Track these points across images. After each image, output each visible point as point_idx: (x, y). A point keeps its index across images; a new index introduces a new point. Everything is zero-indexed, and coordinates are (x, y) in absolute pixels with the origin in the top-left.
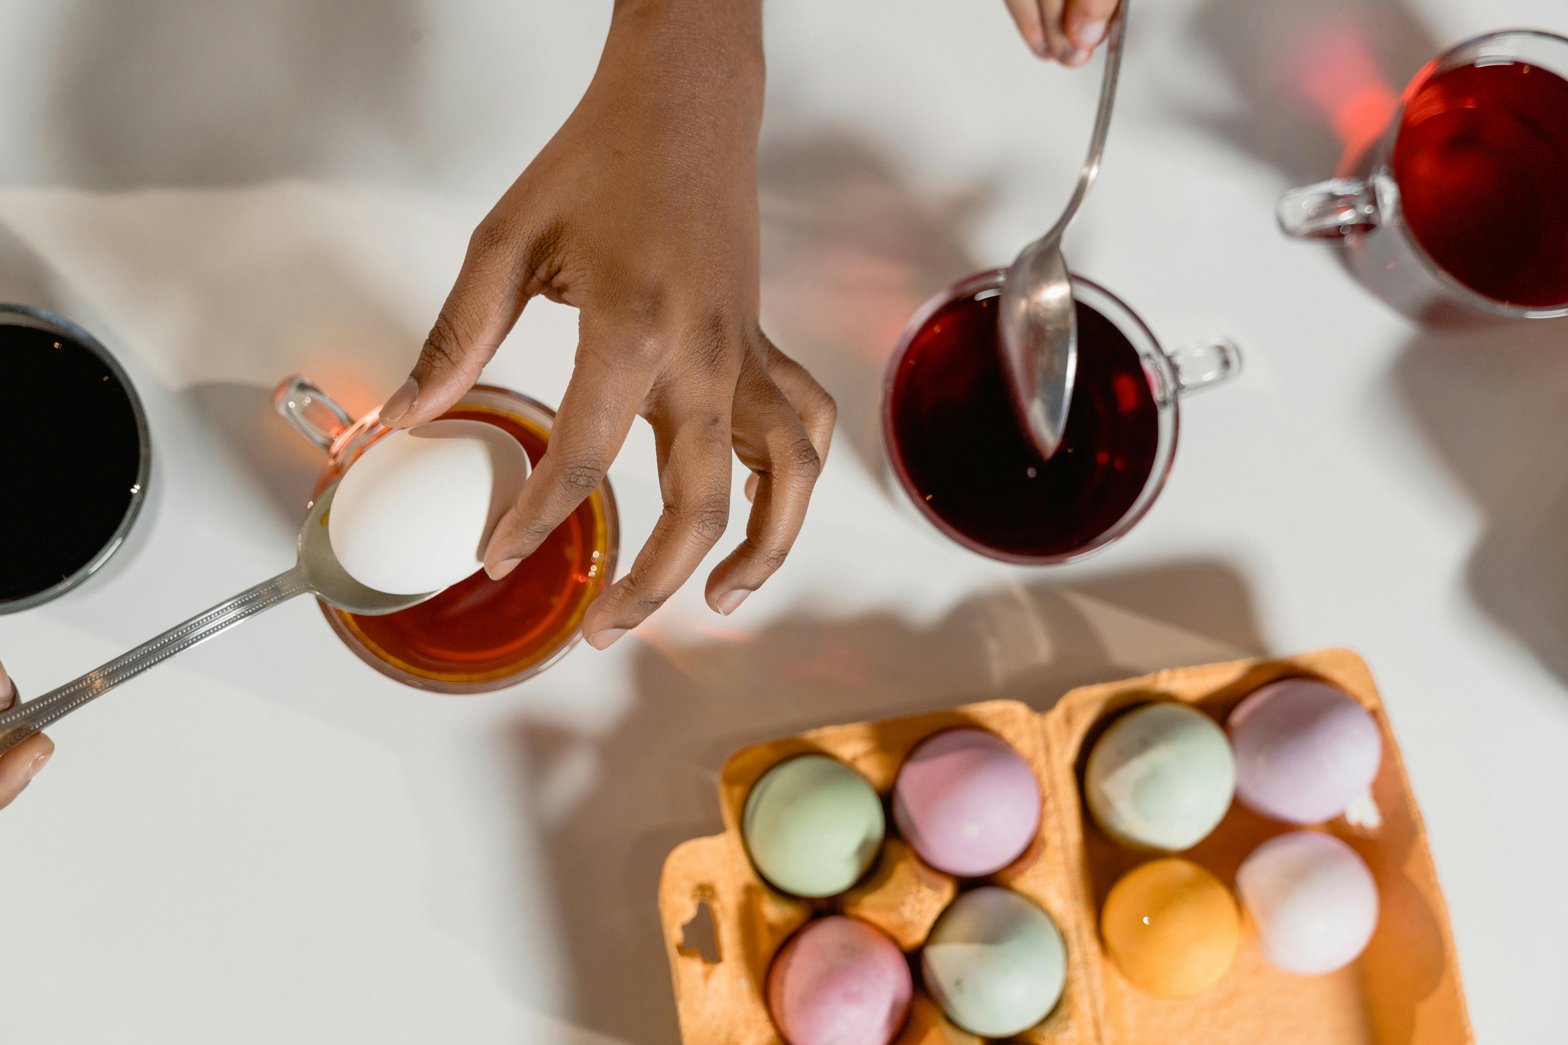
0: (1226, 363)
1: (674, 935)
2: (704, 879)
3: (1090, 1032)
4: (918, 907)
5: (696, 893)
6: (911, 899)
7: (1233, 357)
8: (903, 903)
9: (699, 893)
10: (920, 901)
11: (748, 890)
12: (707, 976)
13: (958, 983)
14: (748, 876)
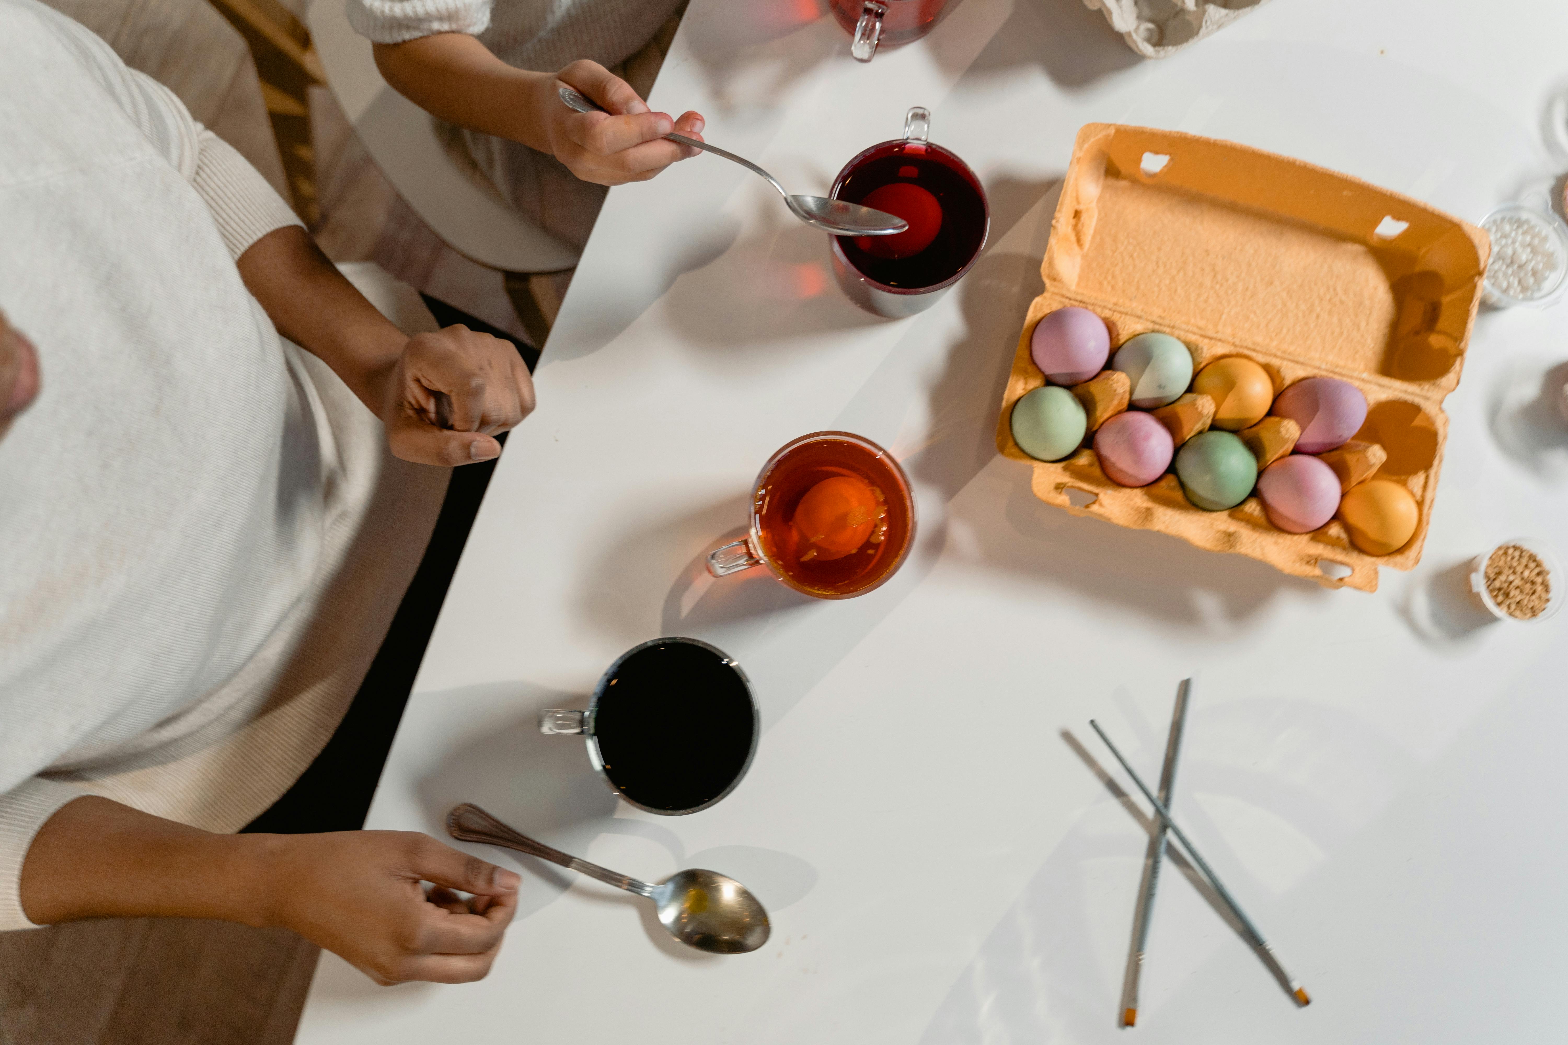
0: (923, 117)
1: (1078, 510)
2: (1053, 486)
3: (1206, 341)
4: (1120, 384)
5: (1059, 492)
6: (1115, 386)
7: (920, 111)
8: (1115, 390)
9: (1059, 490)
10: (1118, 382)
11: (1065, 469)
12: (1101, 505)
13: (1160, 387)
14: (1059, 466)
